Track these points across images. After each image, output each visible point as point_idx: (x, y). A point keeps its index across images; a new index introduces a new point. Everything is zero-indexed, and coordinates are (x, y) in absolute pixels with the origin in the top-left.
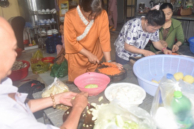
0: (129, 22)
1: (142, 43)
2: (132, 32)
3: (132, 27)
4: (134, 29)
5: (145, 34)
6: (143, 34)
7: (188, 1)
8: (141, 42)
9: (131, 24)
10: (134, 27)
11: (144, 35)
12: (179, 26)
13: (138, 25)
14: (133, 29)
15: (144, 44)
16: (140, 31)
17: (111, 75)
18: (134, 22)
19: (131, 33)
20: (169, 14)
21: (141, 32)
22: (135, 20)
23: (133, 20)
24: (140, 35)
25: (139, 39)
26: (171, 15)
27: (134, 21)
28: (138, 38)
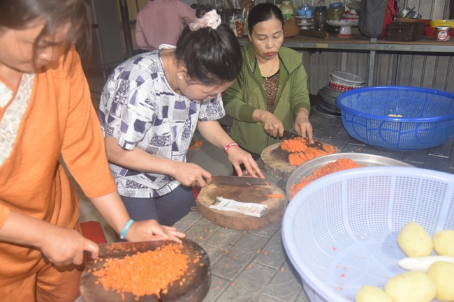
0: (121, 69)
1: (178, 130)
2: (133, 101)
3: (133, 84)
4: (139, 91)
5: (184, 102)
6: (177, 102)
7: (281, 3)
8: (174, 128)
9: (126, 76)
10: (139, 83)
11: (179, 105)
12: (298, 68)
13: (154, 76)
14: (136, 91)
15: (185, 134)
16: (164, 93)
17: (155, 296)
18: (136, 66)
19: (130, 105)
20: (276, 35)
21: (167, 98)
22: (140, 59)
23: (133, 61)
24: (165, 109)
25: (165, 120)
26: (281, 39)
27: (136, 63)
28: (160, 117)
